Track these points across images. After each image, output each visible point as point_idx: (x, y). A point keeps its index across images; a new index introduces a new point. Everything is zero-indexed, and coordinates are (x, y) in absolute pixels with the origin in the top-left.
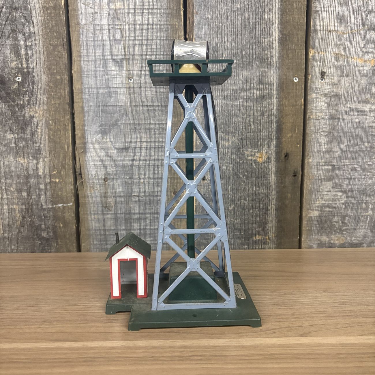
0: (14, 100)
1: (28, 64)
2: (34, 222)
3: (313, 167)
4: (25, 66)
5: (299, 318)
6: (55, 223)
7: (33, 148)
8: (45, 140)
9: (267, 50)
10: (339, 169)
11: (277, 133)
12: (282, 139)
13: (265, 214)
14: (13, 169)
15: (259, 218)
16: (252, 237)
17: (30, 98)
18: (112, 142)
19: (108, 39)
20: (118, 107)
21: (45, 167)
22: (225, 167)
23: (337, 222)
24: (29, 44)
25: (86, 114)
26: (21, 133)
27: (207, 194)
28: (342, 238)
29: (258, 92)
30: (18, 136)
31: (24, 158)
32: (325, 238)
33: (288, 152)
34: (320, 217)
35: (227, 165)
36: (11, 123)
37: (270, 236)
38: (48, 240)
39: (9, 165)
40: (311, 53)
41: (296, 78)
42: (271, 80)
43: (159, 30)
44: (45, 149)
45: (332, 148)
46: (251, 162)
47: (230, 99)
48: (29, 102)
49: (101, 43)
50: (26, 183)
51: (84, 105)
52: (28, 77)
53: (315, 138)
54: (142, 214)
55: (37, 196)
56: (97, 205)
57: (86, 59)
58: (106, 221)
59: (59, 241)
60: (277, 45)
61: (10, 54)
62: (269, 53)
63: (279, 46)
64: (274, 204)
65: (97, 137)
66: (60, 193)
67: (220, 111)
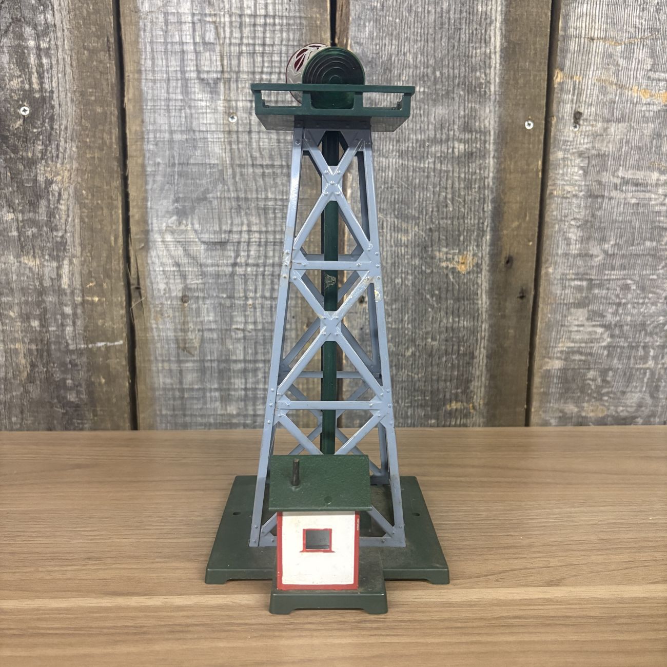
0: (15, 150)
1: (41, 83)
2: (52, 375)
3: (555, 282)
4: (36, 86)
5: (542, 553)
6: (90, 377)
7: (51, 240)
8: (74, 226)
9: (480, 69)
10: (600, 286)
11: (493, 220)
12: (502, 230)
13: (468, 363)
14: (15, 278)
15: (458, 371)
16: (444, 405)
17: (46, 146)
18: (196, 231)
19: (192, 41)
20: (208, 166)
21: (73, 275)
22: (400, 280)
23: (594, 380)
24: (44, 45)
25: (150, 180)
26: (29, 212)
27: (366, 327)
28: (601, 407)
29: (462, 146)
30: (23, 217)
31: (34, 257)
32: (571, 408)
33: (511, 254)
34: (564, 370)
35: (403, 276)
36: (11, 193)
37: (476, 404)
38: (77, 407)
39: (6, 269)
40: (558, 78)
41: (530, 122)
42: (485, 125)
43: (285, 28)
44: (74, 242)
45: (589, 249)
46: (445, 271)
47: (412, 157)
48: (44, 153)
49: (177, 48)
50: (39, 304)
51: (146, 162)
52: (43, 107)
53: (559, 231)
54: (250, 361)
55: (58, 327)
56: (168, 344)
57: (150, 76)
58: (184, 374)
59: (98, 409)
60: (498, 61)
61: (9, 63)
62: (483, 76)
63: (501, 64)
64: (484, 348)
65: (170, 221)
66: (100, 322)
67: (394, 178)
